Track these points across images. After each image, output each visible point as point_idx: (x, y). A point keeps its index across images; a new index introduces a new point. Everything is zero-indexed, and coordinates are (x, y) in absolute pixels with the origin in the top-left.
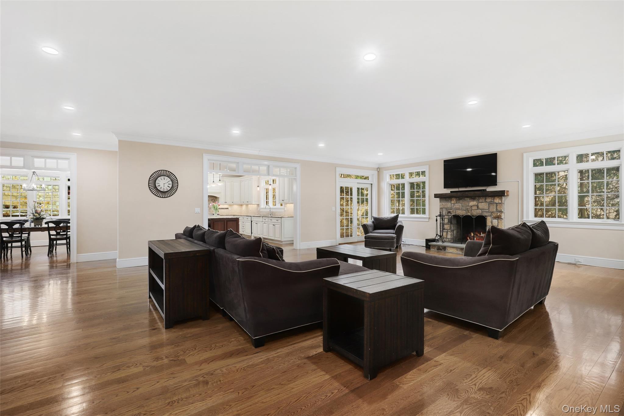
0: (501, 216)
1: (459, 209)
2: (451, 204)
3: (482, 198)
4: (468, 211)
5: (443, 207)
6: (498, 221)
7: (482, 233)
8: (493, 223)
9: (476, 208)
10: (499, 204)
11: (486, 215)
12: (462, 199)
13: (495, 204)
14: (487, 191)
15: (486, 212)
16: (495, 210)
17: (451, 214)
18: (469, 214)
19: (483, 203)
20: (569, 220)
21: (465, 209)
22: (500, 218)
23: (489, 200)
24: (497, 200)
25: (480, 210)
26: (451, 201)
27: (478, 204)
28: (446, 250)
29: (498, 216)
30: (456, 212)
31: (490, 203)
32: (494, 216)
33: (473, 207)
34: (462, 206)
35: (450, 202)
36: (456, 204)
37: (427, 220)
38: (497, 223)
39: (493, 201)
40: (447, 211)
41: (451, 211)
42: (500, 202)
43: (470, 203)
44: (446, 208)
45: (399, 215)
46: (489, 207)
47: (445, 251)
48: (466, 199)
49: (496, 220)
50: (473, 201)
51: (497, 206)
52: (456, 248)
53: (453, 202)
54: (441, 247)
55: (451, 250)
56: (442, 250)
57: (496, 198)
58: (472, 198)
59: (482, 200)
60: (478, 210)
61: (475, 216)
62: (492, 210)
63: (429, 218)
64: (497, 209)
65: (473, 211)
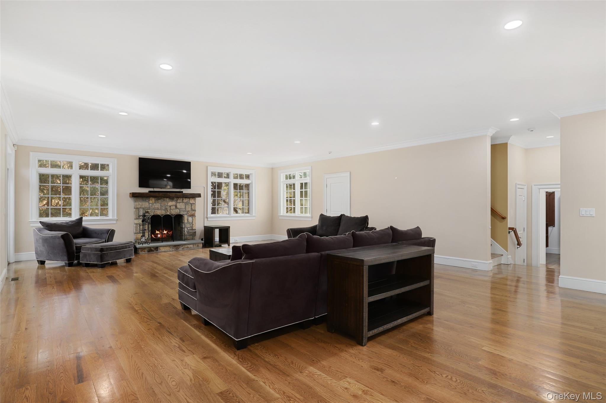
0: (195, 214)
1: (158, 209)
2: (149, 204)
3: (179, 198)
4: (167, 211)
5: (139, 207)
6: (192, 218)
7: (164, 231)
8: (189, 220)
9: (174, 207)
10: (193, 204)
11: (183, 214)
12: (161, 199)
13: (190, 205)
14: (184, 192)
15: (183, 211)
16: (190, 209)
17: (149, 214)
18: (168, 213)
19: (180, 203)
20: (231, 215)
21: (164, 209)
22: (194, 216)
23: (186, 200)
24: (192, 201)
25: (178, 210)
26: (149, 200)
27: (176, 204)
28: (159, 249)
29: (193, 214)
30: (154, 212)
31: (186, 204)
32: (190, 214)
33: (171, 207)
34: (161, 205)
35: (147, 202)
36: (154, 204)
37: (115, 222)
38: (191, 220)
39: (188, 201)
40: (144, 211)
41: (149, 211)
42: (194, 203)
43: (169, 203)
44: (143, 208)
45: (83, 217)
46: (185, 206)
47: (157, 252)
48: (165, 199)
49: (191, 218)
50: (172, 202)
51: (191, 206)
52: (169, 246)
53: (151, 202)
54: (152, 248)
55: (164, 249)
56: (154, 251)
57: (191, 199)
58: (170, 199)
59: (180, 200)
60: (177, 209)
61: (174, 215)
62: (188, 209)
63: (117, 220)
64: (191, 208)
65: (171, 210)
